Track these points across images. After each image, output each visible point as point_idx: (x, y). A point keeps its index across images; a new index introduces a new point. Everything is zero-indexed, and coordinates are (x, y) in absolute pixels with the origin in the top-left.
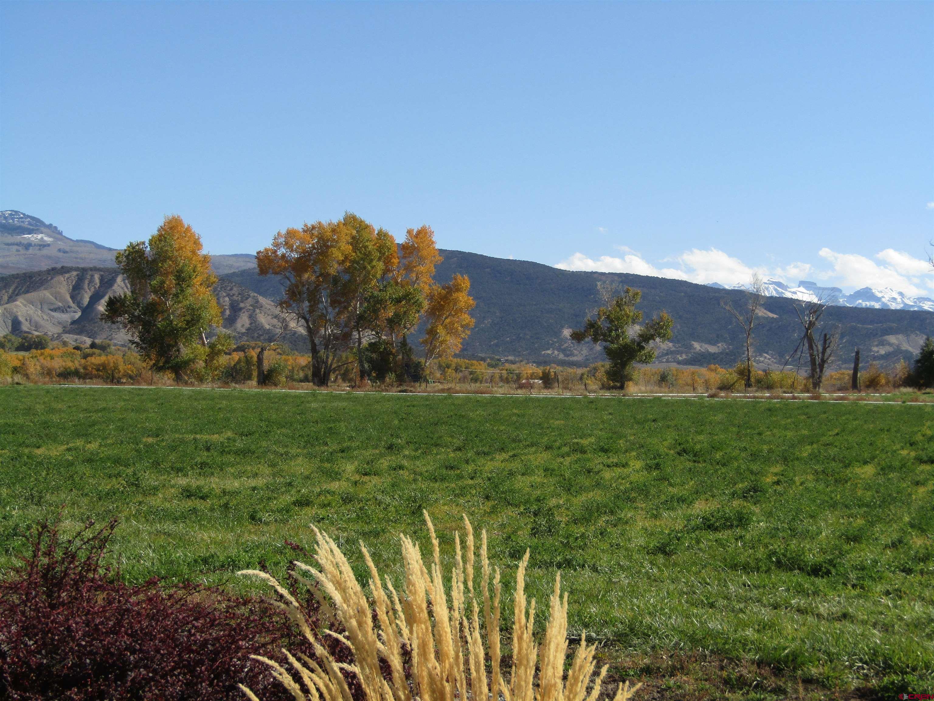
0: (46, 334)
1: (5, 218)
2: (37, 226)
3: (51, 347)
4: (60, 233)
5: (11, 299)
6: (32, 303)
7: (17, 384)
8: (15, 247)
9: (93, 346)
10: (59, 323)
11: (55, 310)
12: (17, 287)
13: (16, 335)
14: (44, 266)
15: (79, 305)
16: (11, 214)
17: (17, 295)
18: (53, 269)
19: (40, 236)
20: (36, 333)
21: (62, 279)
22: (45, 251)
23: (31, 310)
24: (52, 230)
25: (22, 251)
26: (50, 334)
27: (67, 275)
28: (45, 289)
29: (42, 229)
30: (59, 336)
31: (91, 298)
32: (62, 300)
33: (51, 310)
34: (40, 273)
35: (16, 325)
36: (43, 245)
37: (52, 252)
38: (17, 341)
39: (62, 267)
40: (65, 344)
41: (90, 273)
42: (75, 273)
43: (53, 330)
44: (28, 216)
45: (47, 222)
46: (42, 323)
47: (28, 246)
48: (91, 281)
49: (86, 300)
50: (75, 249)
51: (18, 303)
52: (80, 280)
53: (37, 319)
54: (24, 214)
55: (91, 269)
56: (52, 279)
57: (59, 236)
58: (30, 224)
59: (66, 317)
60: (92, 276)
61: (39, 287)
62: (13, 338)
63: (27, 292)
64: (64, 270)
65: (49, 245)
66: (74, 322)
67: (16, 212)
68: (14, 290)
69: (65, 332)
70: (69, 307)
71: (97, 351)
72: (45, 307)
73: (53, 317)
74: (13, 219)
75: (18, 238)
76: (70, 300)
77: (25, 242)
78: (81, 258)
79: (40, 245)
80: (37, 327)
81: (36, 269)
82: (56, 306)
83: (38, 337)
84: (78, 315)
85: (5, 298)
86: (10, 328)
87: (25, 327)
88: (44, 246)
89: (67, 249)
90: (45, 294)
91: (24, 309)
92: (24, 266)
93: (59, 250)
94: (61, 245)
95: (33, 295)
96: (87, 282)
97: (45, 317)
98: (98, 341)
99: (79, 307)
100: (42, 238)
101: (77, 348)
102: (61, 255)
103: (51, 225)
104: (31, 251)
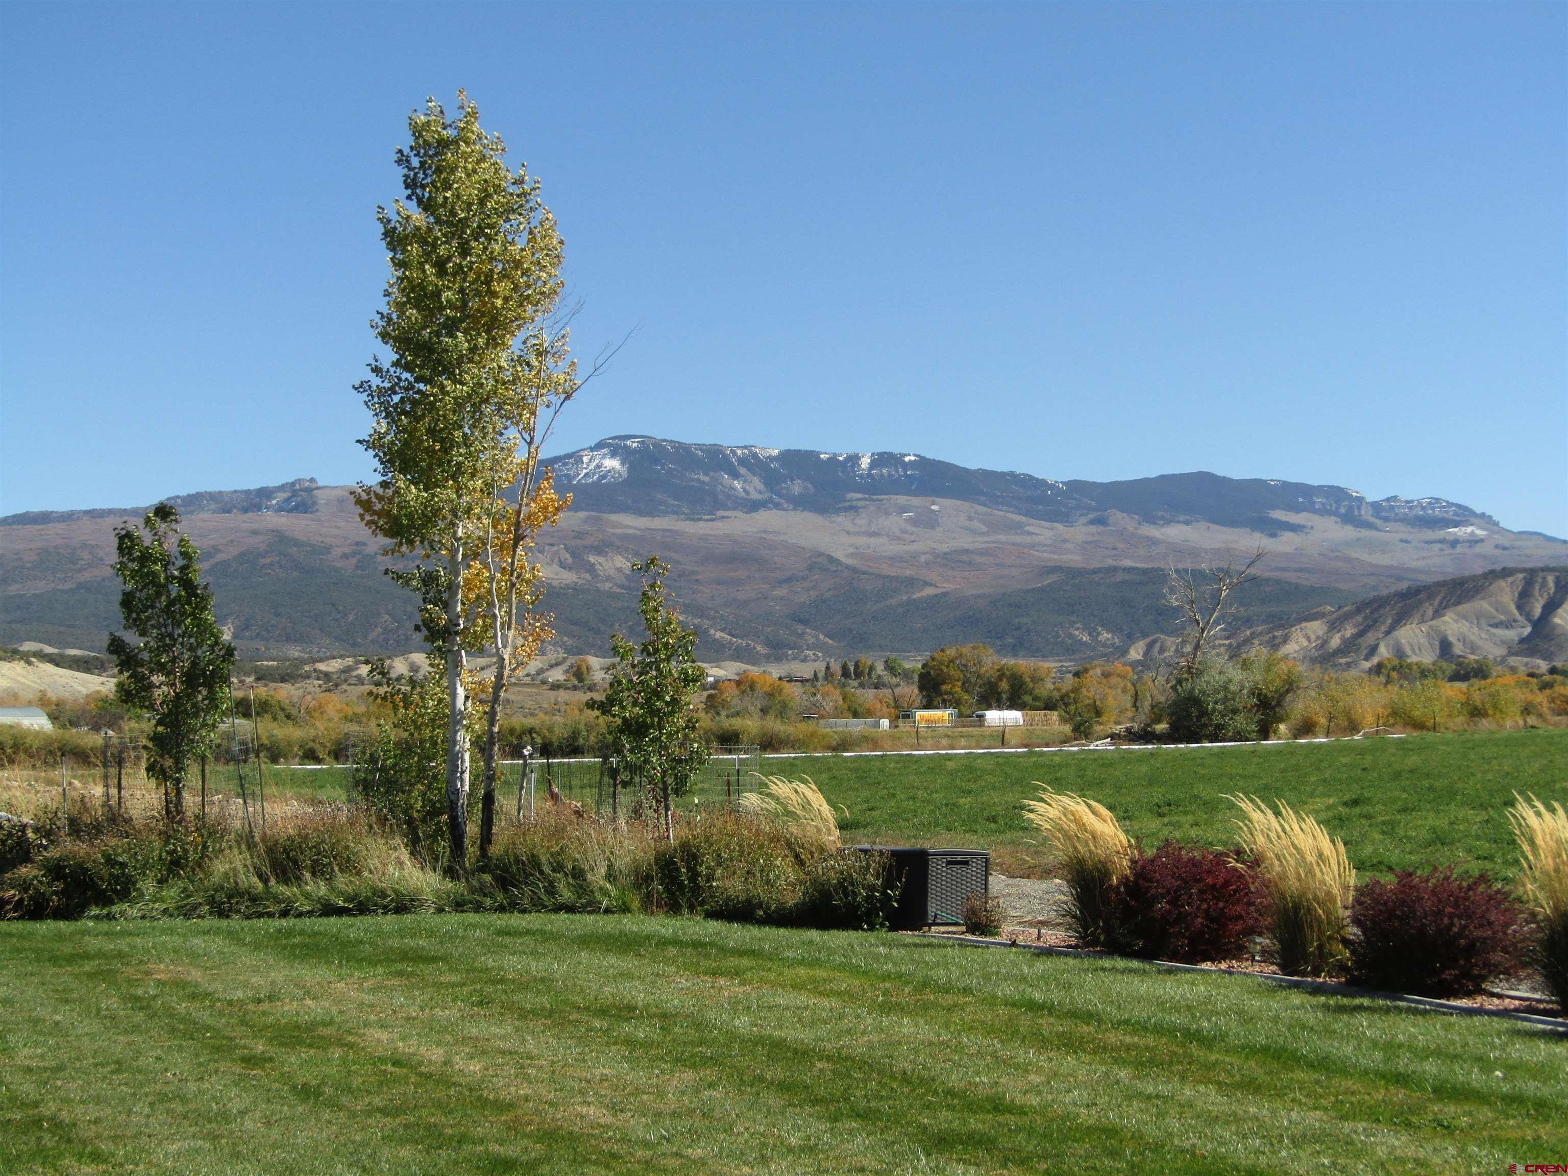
0: (1485, 657)
1: (1423, 508)
2: (1465, 516)
3: (1494, 674)
4: (1496, 524)
5: (1437, 614)
6: (1464, 617)
7: (1533, 727)
8: (1439, 546)
9: (1553, 671)
10: (1503, 642)
11: (1496, 626)
12: (1444, 598)
13: (1446, 660)
14: (1478, 568)
15: (1528, 617)
16: (1430, 503)
17: (1445, 608)
18: (1492, 572)
19: (1469, 529)
20: (1473, 657)
21: (1504, 584)
22: (1478, 549)
23: (1464, 627)
24: (1486, 519)
25: (1448, 550)
26: (1491, 657)
27: (1510, 579)
28: (1483, 598)
29: (1472, 520)
30: (1503, 660)
31: (1545, 607)
32: (1506, 611)
33: (1492, 626)
34: (1474, 578)
35: (1445, 647)
36: (1474, 541)
37: (1486, 549)
38: (1450, 668)
39: (1504, 569)
40: (1513, 670)
41: (1541, 574)
42: (1521, 576)
43: (1495, 652)
44: (1453, 504)
45: (1478, 511)
46: (1480, 643)
47: (1454, 543)
48: (1544, 585)
49: (1537, 611)
50: (1518, 543)
51: (1446, 618)
52: (1529, 583)
53: (1473, 638)
54: (1447, 502)
55: (1542, 570)
56: (1490, 584)
57: (1495, 528)
58: (1456, 514)
59: (1512, 635)
60: (1544, 578)
61: (1473, 597)
62: (1444, 665)
63: (1458, 603)
64: (1506, 573)
65: (1482, 541)
66: (1522, 641)
67: (1437, 500)
68: (1441, 603)
69: (1511, 653)
70: (1515, 621)
71: (1559, 678)
72: (1483, 623)
73: (1494, 635)
74: (1433, 509)
75: (1441, 534)
76: (1515, 611)
77: (1451, 538)
78: (1526, 556)
79: (1469, 541)
80: (1473, 649)
81: (1467, 573)
82: (1496, 621)
83: (1476, 661)
84: (1528, 630)
85: (1430, 612)
86: (1438, 651)
87: (1458, 649)
88: (1476, 542)
89: (1507, 544)
90: (1482, 605)
91: (1455, 626)
92: (1450, 570)
93: (1497, 546)
94: (1499, 539)
95: (1465, 607)
96: (1537, 586)
97: (1484, 635)
98: (1558, 664)
99: (1529, 620)
100: (1473, 532)
101: (1531, 675)
102: (1498, 552)
103: (1483, 514)
104: (1459, 549)
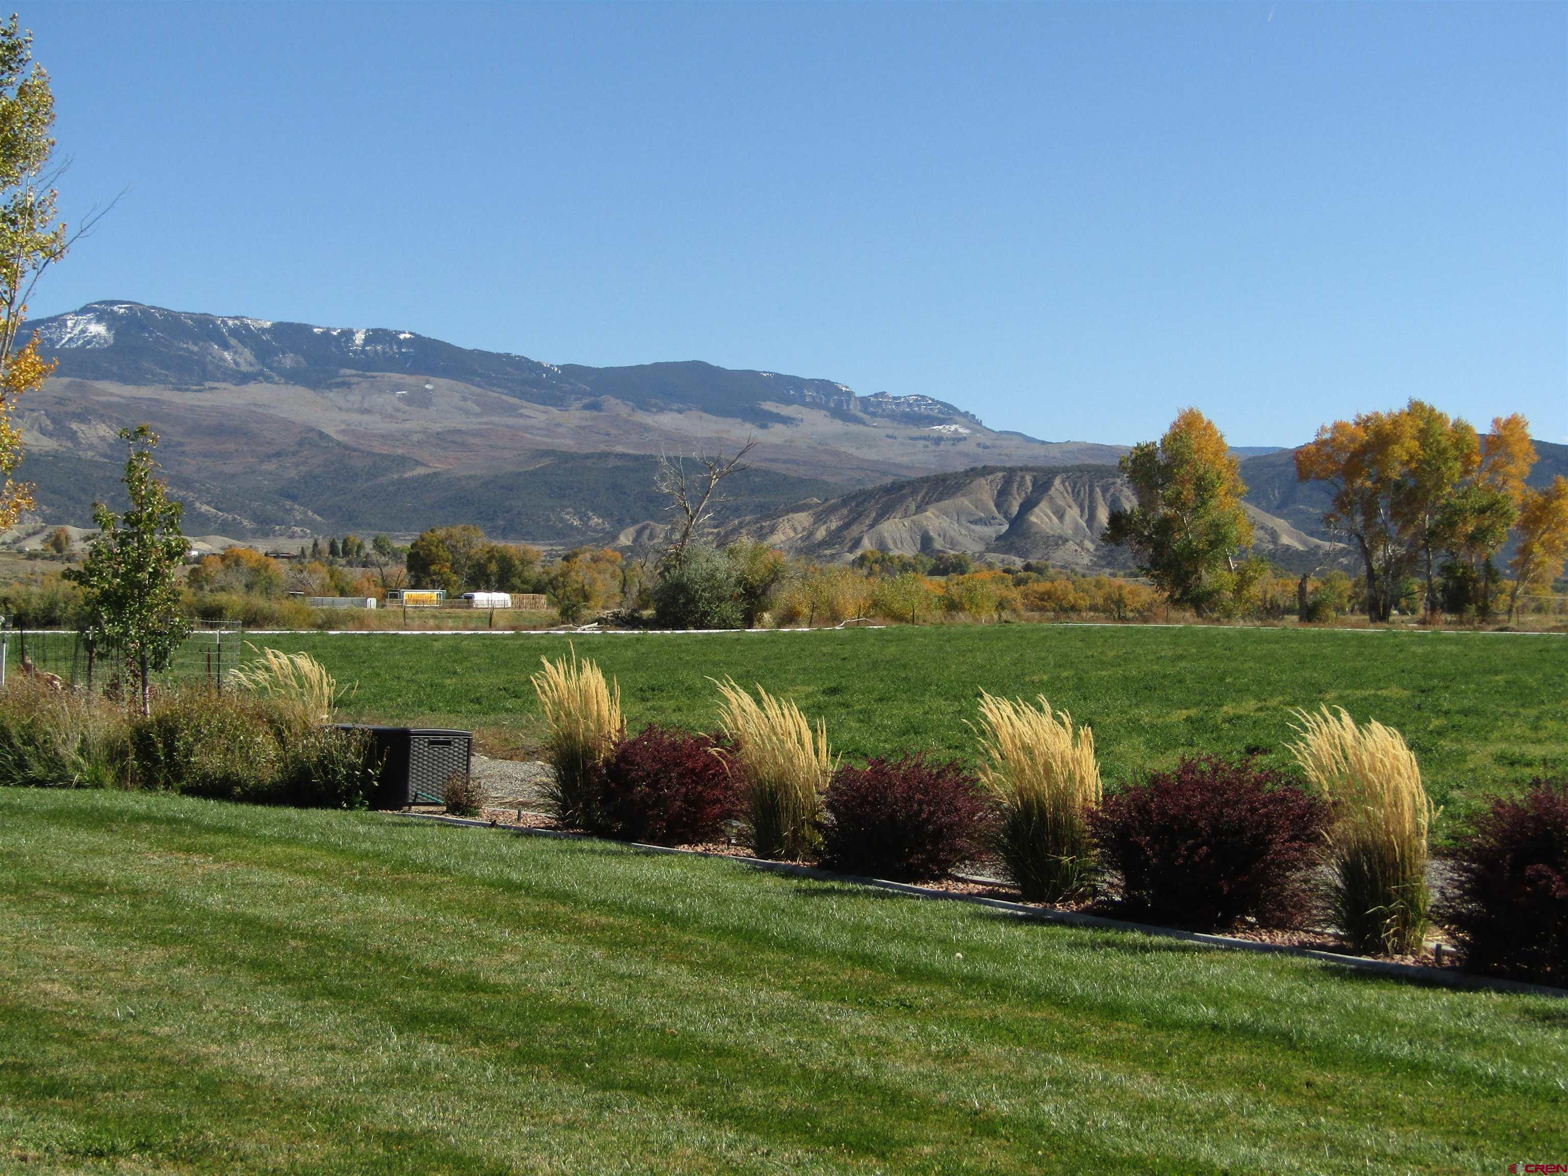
0: (964, 553)
1: (910, 405)
2: (949, 414)
3: (972, 569)
4: (979, 423)
5: (920, 509)
6: (946, 514)
7: (1006, 622)
8: (923, 442)
9: (1028, 568)
10: (981, 539)
11: (975, 522)
12: (927, 494)
13: (927, 555)
14: (960, 466)
15: (1006, 515)
16: (917, 400)
17: (927, 503)
18: (973, 470)
19: (953, 428)
20: (952, 552)
21: (984, 482)
22: (961, 447)
23: (945, 522)
24: (970, 419)
25: (932, 448)
26: (969, 552)
27: (990, 477)
28: (963, 495)
29: (957, 418)
30: (981, 555)
31: (1021, 506)
32: (985, 509)
33: (971, 522)
34: (956, 475)
35: (926, 542)
36: (957, 439)
37: (969, 447)
38: (930, 562)
39: (985, 467)
40: (990, 566)
41: (1020, 473)
42: (1000, 474)
43: (972, 547)
44: (938, 402)
45: (963, 410)
46: (960, 539)
47: (939, 440)
48: (1022, 484)
49: (1015, 509)
50: (998, 442)
51: (928, 514)
52: (1008, 482)
53: (952, 533)
54: (933, 400)
55: (1021, 469)
56: (971, 482)
57: (978, 427)
58: (940, 411)
59: (990, 532)
60: (1023, 477)
61: (954, 493)
62: (925, 559)
63: (939, 499)
64: (987, 471)
65: (965, 439)
66: (999, 538)
67: (923, 397)
68: (924, 498)
69: (988, 550)
70: (993, 518)
71: (1034, 575)
72: (963, 520)
73: (973, 531)
74: (919, 406)
75: (925, 431)
76: (994, 509)
77: (936, 435)
78: (1006, 455)
79: (954, 439)
80: (953, 544)
81: (950, 470)
82: (977, 517)
83: (956, 557)
84: (1006, 527)
85: (913, 507)
86: (919, 546)
87: (938, 544)
88: (960, 440)
89: (989, 443)
90: (963, 502)
91: (936, 522)
92: (933, 467)
93: (978, 445)
94: (981, 438)
95: (945, 503)
96: (1015, 486)
97: (963, 532)
98: (1033, 561)
99: (1006, 517)
100: (956, 430)
101: (1007, 571)
102: (979, 450)
103: (967, 413)
104: (942, 446)
